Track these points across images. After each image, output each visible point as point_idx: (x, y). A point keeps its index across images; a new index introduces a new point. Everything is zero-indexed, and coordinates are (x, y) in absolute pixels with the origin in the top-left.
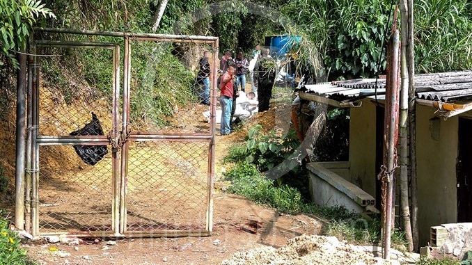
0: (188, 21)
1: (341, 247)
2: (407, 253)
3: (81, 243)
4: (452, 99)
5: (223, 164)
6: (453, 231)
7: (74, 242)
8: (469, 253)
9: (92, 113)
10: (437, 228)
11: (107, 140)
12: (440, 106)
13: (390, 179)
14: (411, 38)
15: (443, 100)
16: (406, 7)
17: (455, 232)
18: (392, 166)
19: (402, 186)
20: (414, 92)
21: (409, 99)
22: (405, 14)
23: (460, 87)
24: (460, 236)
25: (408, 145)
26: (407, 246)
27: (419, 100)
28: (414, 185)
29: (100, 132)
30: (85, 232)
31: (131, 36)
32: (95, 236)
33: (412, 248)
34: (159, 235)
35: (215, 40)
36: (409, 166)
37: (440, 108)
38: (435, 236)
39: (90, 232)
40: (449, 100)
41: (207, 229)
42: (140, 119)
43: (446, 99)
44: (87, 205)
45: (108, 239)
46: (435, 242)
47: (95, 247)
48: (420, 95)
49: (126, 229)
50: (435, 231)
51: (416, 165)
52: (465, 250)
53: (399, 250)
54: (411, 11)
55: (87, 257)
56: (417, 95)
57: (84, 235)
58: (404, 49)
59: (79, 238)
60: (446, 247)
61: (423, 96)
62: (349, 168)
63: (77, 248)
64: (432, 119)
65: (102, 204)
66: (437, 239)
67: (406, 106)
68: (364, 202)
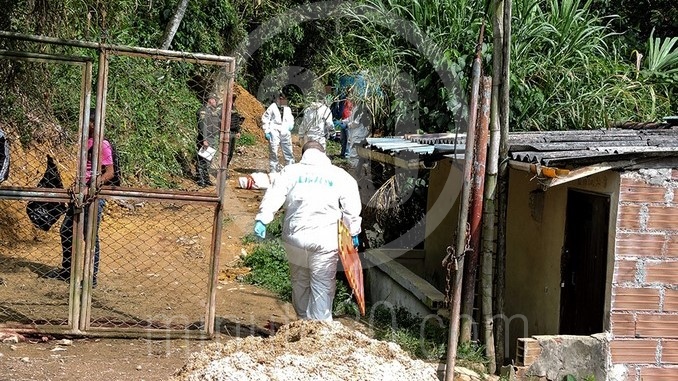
0: (214, 41)
1: (342, 333)
2: (486, 376)
3: (21, 341)
4: (554, 162)
5: (245, 244)
6: (548, 345)
7: (11, 339)
8: (568, 378)
9: (48, 156)
10: (526, 340)
11: (66, 195)
12: (539, 171)
13: (459, 266)
14: (506, 75)
15: (543, 163)
16: (502, 31)
17: (551, 347)
18: (463, 248)
19: (484, 281)
20: (507, 152)
21: (500, 160)
22: (499, 41)
23: (571, 147)
24: (557, 353)
25: (495, 224)
26: (487, 365)
27: (512, 162)
28: (501, 281)
29: (57, 183)
30: (29, 326)
31: (109, 49)
32: (43, 331)
33: (493, 368)
34: (136, 335)
35: (230, 62)
36: (496, 254)
37: (539, 172)
38: (522, 352)
39: (37, 326)
40: (551, 162)
41: (206, 330)
42: (132, 176)
43: (547, 161)
44: (39, 291)
45: (60, 337)
46: (521, 360)
47: (41, 348)
48: (515, 154)
49: (89, 323)
50: (522, 344)
51: (505, 253)
52: (564, 372)
53: (475, 370)
54: (507, 37)
55: (26, 359)
56: (510, 155)
57: (28, 330)
58: (497, 89)
59: (20, 333)
60: (538, 368)
61: (519, 156)
62: (424, 259)
63: (14, 347)
64: (533, 192)
65: (60, 290)
66: (525, 356)
67: (495, 170)
68: (435, 303)
